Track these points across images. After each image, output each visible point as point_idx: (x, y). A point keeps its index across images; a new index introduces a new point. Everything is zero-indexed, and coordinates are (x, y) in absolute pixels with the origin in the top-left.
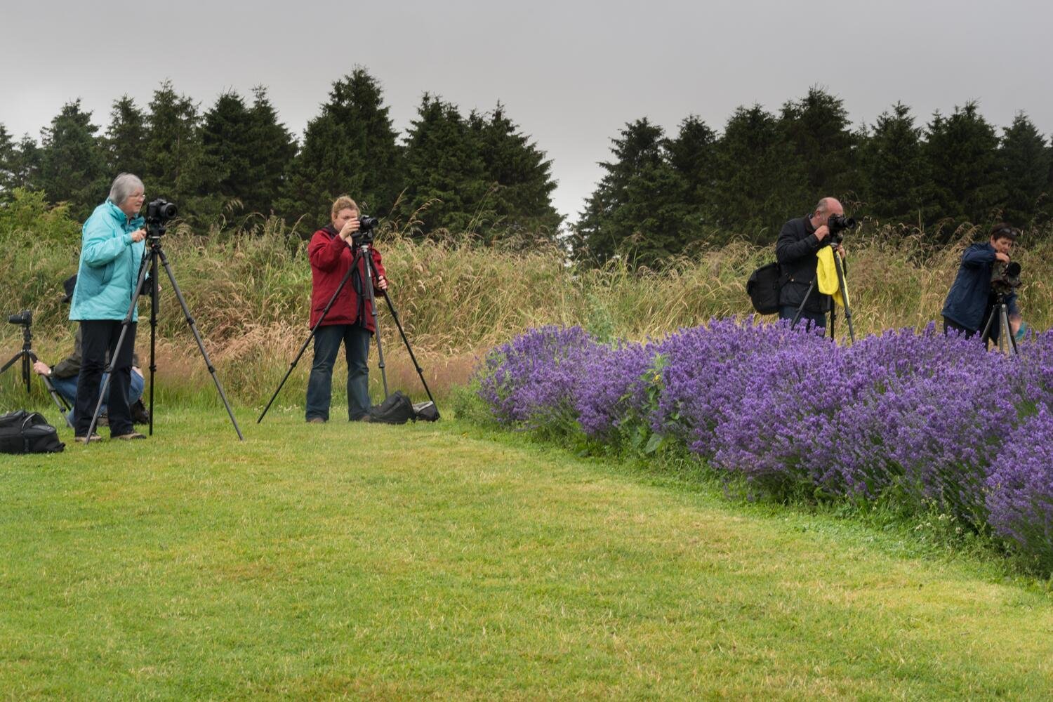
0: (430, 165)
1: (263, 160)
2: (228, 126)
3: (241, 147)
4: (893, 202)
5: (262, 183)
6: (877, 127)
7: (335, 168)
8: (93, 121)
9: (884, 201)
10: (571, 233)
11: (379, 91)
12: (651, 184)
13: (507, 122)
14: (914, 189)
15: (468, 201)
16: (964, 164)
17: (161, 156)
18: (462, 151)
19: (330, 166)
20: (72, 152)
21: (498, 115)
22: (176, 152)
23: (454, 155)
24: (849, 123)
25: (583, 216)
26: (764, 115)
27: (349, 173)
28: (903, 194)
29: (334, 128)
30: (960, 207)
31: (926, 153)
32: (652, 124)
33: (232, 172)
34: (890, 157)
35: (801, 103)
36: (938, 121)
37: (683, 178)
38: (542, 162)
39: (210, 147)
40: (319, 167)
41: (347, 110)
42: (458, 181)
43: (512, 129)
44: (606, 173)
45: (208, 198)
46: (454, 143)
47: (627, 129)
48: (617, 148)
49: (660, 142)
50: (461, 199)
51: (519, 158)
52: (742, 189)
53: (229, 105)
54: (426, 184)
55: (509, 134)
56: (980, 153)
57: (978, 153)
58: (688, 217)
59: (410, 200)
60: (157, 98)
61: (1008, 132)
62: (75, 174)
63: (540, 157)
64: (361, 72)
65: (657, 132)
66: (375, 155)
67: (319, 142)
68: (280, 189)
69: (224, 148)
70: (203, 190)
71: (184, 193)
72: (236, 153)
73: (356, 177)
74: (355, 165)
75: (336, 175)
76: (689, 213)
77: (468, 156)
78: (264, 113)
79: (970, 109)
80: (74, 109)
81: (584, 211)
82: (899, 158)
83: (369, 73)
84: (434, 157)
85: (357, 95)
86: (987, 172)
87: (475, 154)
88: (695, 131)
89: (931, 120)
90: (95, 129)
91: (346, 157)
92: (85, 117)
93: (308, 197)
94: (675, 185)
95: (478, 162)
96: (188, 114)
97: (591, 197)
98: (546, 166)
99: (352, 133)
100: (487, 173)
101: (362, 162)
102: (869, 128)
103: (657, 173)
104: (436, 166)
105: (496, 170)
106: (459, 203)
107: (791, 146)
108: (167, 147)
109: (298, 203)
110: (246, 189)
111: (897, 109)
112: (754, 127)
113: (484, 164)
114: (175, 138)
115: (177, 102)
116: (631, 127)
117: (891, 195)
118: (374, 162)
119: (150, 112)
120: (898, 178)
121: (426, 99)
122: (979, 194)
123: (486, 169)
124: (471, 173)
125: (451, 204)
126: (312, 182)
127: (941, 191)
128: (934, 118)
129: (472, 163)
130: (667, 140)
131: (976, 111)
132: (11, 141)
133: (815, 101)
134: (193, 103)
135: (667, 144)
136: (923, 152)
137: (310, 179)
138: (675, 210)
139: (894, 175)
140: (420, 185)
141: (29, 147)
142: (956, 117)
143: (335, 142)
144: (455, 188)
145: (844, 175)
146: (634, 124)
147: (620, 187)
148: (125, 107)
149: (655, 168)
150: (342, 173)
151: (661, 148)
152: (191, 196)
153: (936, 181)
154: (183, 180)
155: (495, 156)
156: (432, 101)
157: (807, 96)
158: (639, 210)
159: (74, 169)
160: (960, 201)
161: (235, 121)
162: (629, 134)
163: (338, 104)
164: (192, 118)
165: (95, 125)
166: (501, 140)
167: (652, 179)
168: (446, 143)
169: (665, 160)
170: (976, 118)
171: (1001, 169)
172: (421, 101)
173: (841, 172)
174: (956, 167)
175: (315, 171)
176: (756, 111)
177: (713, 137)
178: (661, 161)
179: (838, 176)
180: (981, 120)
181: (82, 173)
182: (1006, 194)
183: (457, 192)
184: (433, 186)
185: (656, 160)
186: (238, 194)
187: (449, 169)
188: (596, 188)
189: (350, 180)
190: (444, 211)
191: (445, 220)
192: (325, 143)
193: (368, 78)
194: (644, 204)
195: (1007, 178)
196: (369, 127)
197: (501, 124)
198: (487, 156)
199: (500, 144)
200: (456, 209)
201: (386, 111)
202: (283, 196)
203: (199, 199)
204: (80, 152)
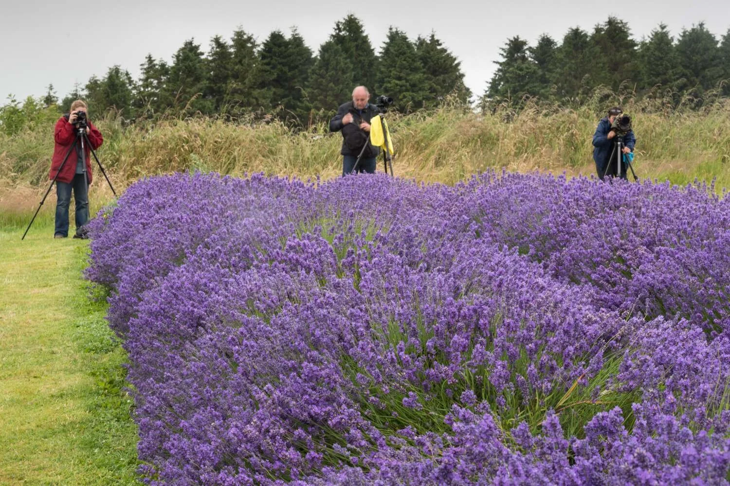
0: (391, 66)
1: (296, 67)
2: (275, 49)
3: (284, 61)
4: (659, 79)
5: (296, 80)
6: (651, 36)
7: (336, 70)
8: (201, 50)
9: (654, 78)
10: (480, 102)
11: (362, 26)
12: (521, 73)
13: (438, 41)
14: (671, 71)
15: (414, 85)
16: (699, 56)
17: (237, 67)
18: (409, 58)
19: (333, 69)
20: (186, 67)
21: (433, 36)
22: (245, 65)
23: (405, 60)
24: (631, 35)
25: (486, 91)
26: (582, 32)
27: (344, 72)
28: (665, 74)
29: (336, 47)
30: (697, 81)
31: (677, 50)
32: (521, 39)
33: (278, 74)
34: (657, 53)
35: (604, 24)
36: (684, 33)
37: (539, 68)
38: (456, 62)
39: (265, 61)
40: (327, 70)
41: (344, 37)
42: (408, 75)
43: (440, 45)
44: (498, 66)
45: (264, 90)
46: (405, 53)
47: (508, 42)
48: (502, 52)
49: (527, 49)
50: (410, 85)
51: (443, 61)
52: (570, 74)
53: (276, 38)
54: (389, 77)
55: (439, 47)
56: (708, 49)
57: (706, 49)
58: (543, 91)
59: (381, 86)
60: (235, 35)
61: (724, 37)
62: (189, 80)
63: (455, 59)
64: (352, 15)
65: (524, 43)
66: (360, 61)
67: (326, 55)
68: (306, 83)
69: (273, 61)
70: (263, 85)
71: (251, 87)
72: (280, 63)
73: (348, 74)
74: (348, 68)
75: (337, 74)
76: (543, 88)
77: (413, 60)
78: (297, 41)
79: (701, 25)
80: (191, 43)
81: (487, 89)
82: (662, 53)
83: (356, 16)
84: (394, 61)
85: (350, 28)
86: (712, 60)
87: (417, 59)
88: (546, 42)
89: (681, 32)
90: (202, 54)
91: (342, 64)
92: (197, 48)
93: (321, 87)
94: (535, 72)
95: (419, 64)
96: (252, 43)
97: (491, 81)
98: (459, 64)
99: (346, 50)
100: (425, 70)
101: (352, 66)
102: (646, 38)
103: (524, 66)
104: (395, 67)
105: (429, 68)
106: (409, 87)
107: (597, 49)
108: (240, 62)
109: (316, 91)
110: (286, 84)
111: (661, 26)
112: (576, 38)
113: (422, 65)
114: (245, 57)
115: (245, 37)
116: (510, 41)
117: (658, 75)
118: (360, 65)
119: (232, 43)
120: (662, 65)
121: (391, 29)
122: (708, 73)
123: (424, 67)
124: (415, 70)
125: (404, 88)
126: (323, 78)
127: (687, 72)
128: (682, 31)
129: (415, 64)
130: (530, 48)
131: (705, 26)
132: (155, 62)
133: (611, 22)
134: (254, 37)
135: (530, 49)
136: (675, 50)
137: (322, 76)
138: (535, 87)
139: (659, 63)
140: (386, 77)
141: (163, 66)
142: (693, 30)
143: (336, 56)
144: (406, 79)
145: (629, 64)
146: (512, 39)
147: (504, 74)
148: (217, 41)
149: (523, 63)
150: (340, 73)
151: (527, 52)
152: (254, 89)
153: (683, 66)
154: (250, 81)
155: (429, 60)
156: (394, 30)
157: (607, 20)
158: (514, 88)
159: (187, 77)
160: (697, 77)
161: (279, 46)
162: (509, 45)
163: (338, 34)
164: (254, 45)
165: (202, 51)
166: (432, 50)
167: (521, 70)
168: (400, 53)
169: (530, 59)
170: (705, 30)
171: (720, 58)
172: (388, 30)
173: (628, 62)
174: (694, 58)
175: (325, 73)
176: (577, 29)
177: (556, 45)
178: (527, 59)
179: (626, 65)
180: (707, 32)
181: (192, 79)
182: (723, 72)
183: (407, 81)
184: (394, 78)
185: (524, 59)
186: (282, 87)
187: (402, 68)
188: (493, 76)
189: (345, 76)
190: (400, 92)
191: (401, 97)
192: (330, 56)
193: (356, 19)
194: (517, 84)
195: (723, 63)
196: (357, 46)
197: (435, 42)
198: (424, 60)
199: (432, 53)
200: (407, 90)
201: (367, 36)
202: (308, 87)
203: (259, 91)
204: (191, 68)
